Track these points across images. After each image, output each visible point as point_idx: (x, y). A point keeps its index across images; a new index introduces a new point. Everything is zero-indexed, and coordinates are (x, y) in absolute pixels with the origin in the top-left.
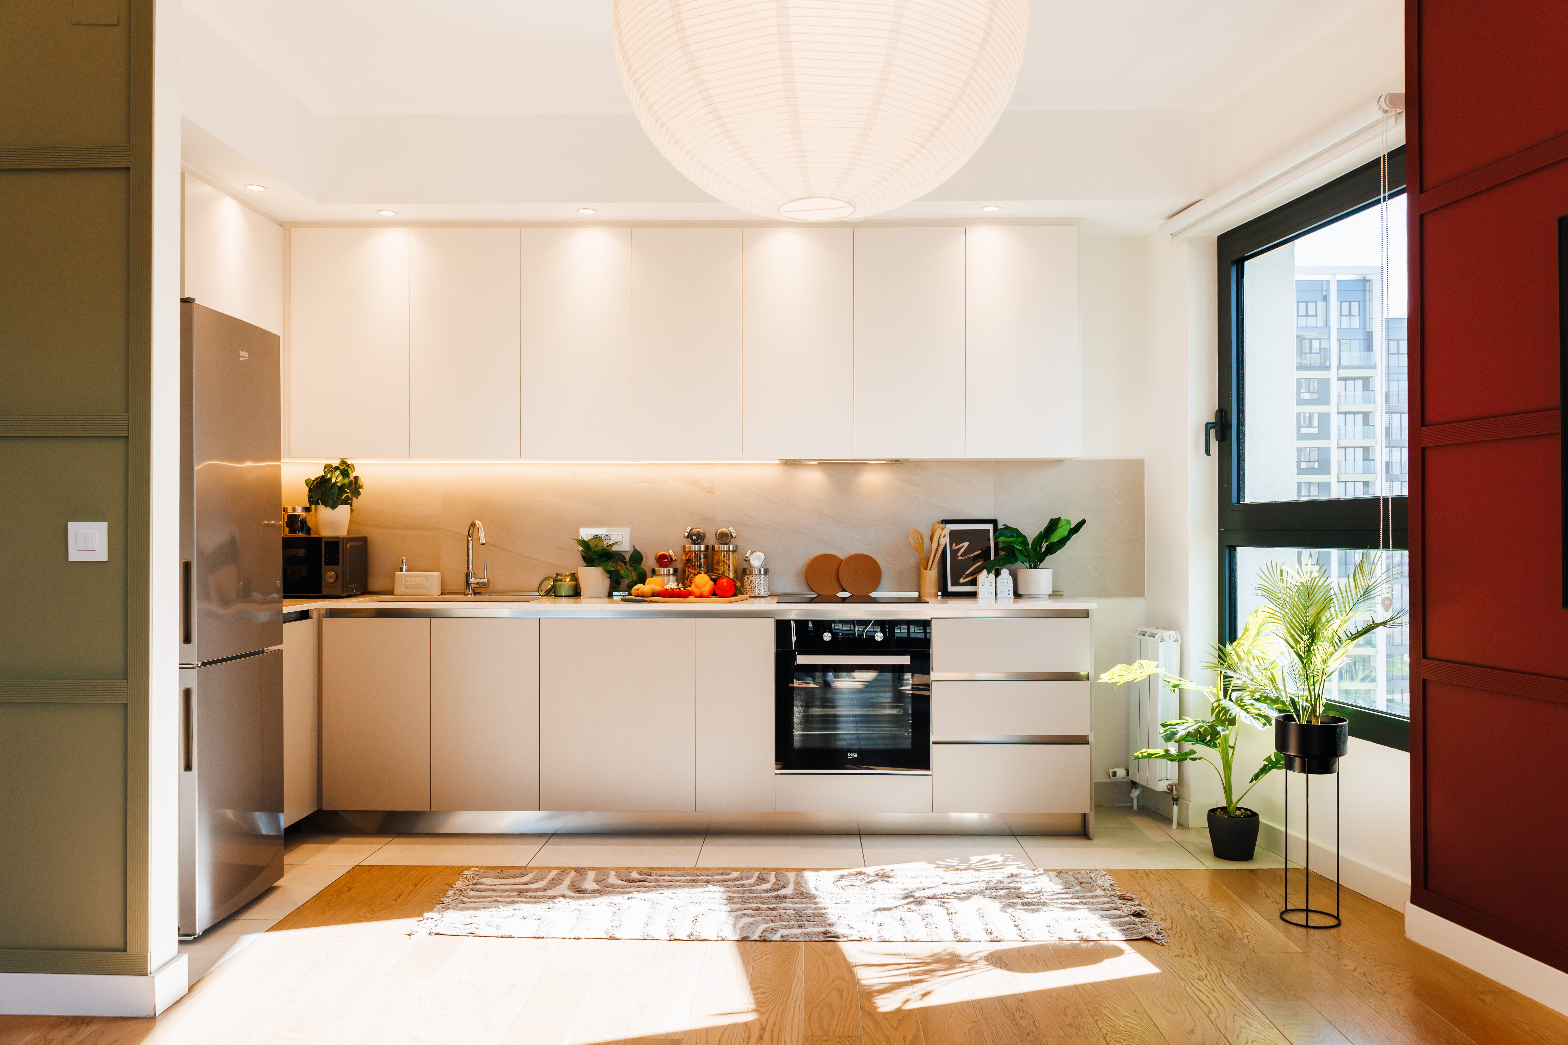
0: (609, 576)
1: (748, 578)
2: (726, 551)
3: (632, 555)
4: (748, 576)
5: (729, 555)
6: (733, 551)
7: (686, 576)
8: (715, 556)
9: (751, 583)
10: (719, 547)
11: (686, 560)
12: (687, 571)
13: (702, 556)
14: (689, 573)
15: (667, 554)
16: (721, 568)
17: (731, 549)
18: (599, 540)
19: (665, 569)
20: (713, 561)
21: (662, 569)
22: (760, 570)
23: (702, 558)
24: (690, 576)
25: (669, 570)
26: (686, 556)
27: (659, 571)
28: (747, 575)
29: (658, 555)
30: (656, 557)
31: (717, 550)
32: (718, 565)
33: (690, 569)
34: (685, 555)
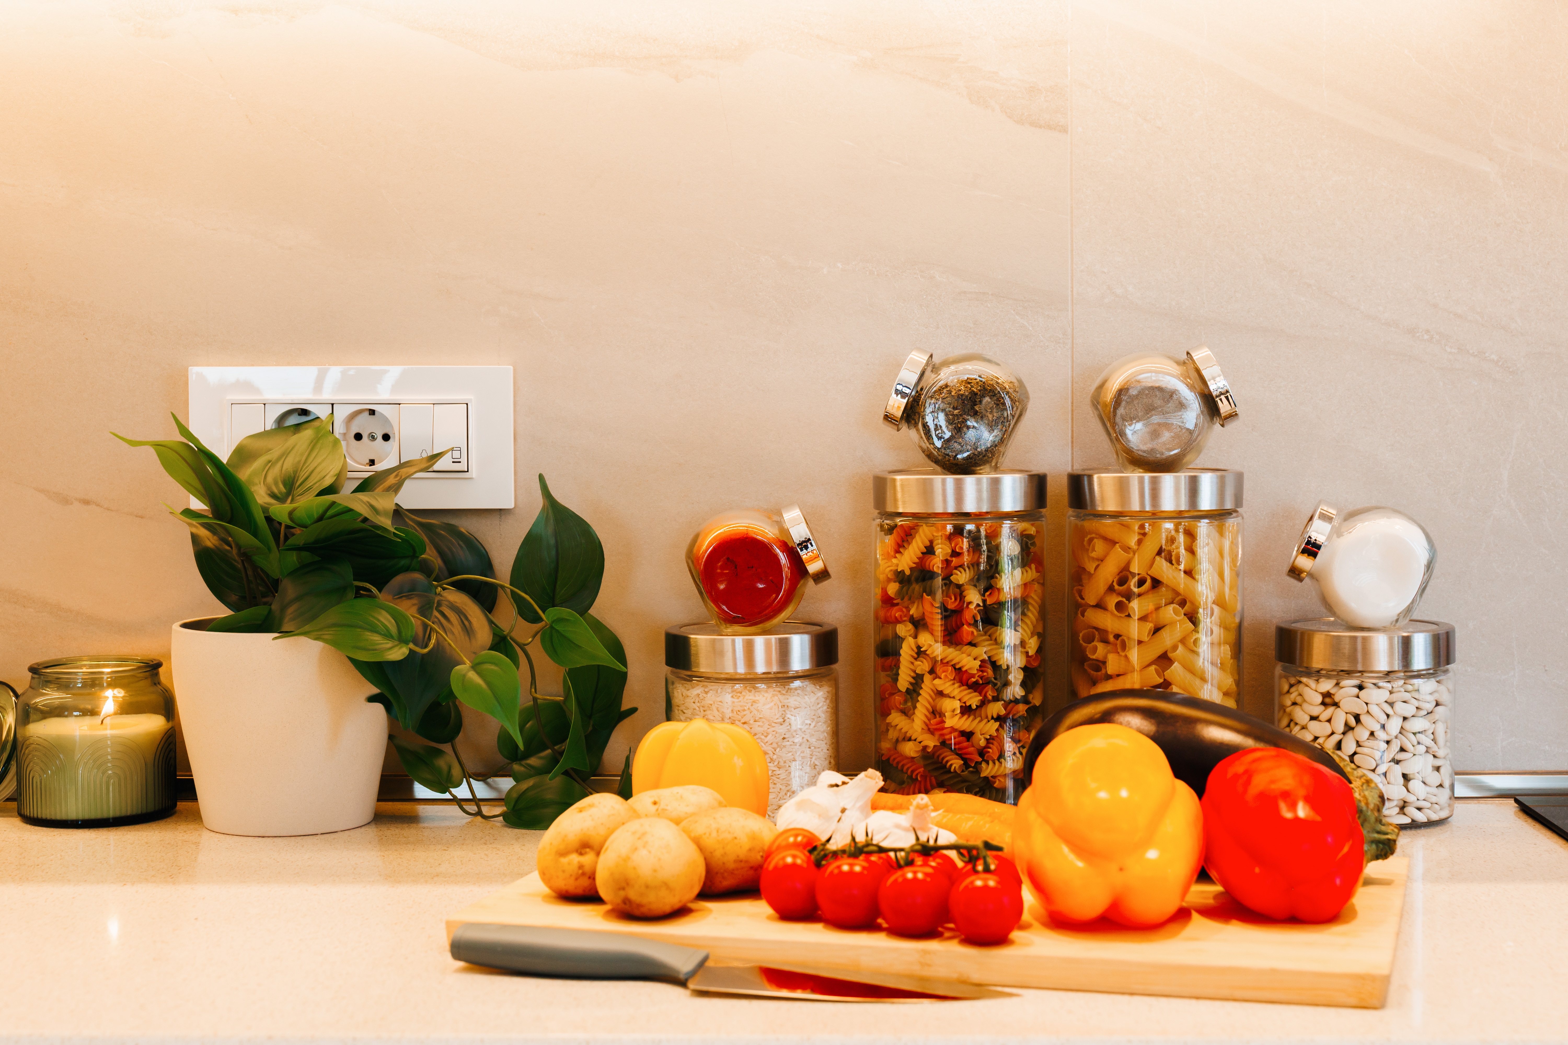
0: (375, 690)
1: (1328, 700)
2: (1177, 516)
3: (531, 541)
4: (1326, 685)
5: (1191, 535)
6: (1219, 516)
7: (904, 682)
8: (1099, 547)
9: (1348, 728)
10: (1123, 487)
11: (900, 577)
12: (906, 651)
13: (1009, 547)
14: (923, 666)
15: (766, 531)
16: (1134, 630)
17: (1206, 502)
18: (314, 444)
19: (759, 641)
20: (1080, 576)
21: (739, 641)
22: (1407, 644)
23: (1006, 565)
24: (928, 684)
25: (784, 650)
26: (900, 547)
27: (717, 652)
28: (1318, 674)
29: (706, 544)
30: (691, 557)
31: (1111, 506)
32: (1120, 606)
33: (925, 639)
34: (889, 541)
